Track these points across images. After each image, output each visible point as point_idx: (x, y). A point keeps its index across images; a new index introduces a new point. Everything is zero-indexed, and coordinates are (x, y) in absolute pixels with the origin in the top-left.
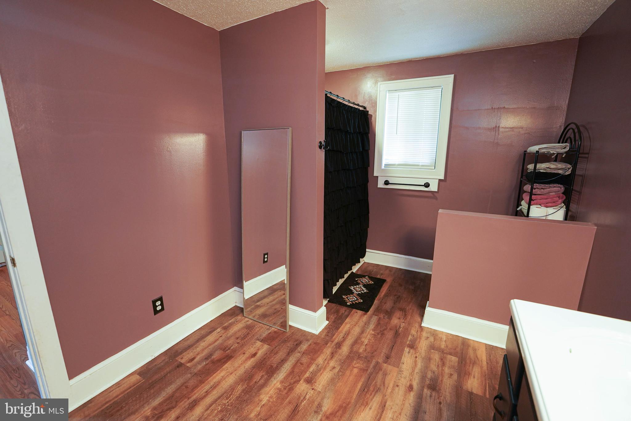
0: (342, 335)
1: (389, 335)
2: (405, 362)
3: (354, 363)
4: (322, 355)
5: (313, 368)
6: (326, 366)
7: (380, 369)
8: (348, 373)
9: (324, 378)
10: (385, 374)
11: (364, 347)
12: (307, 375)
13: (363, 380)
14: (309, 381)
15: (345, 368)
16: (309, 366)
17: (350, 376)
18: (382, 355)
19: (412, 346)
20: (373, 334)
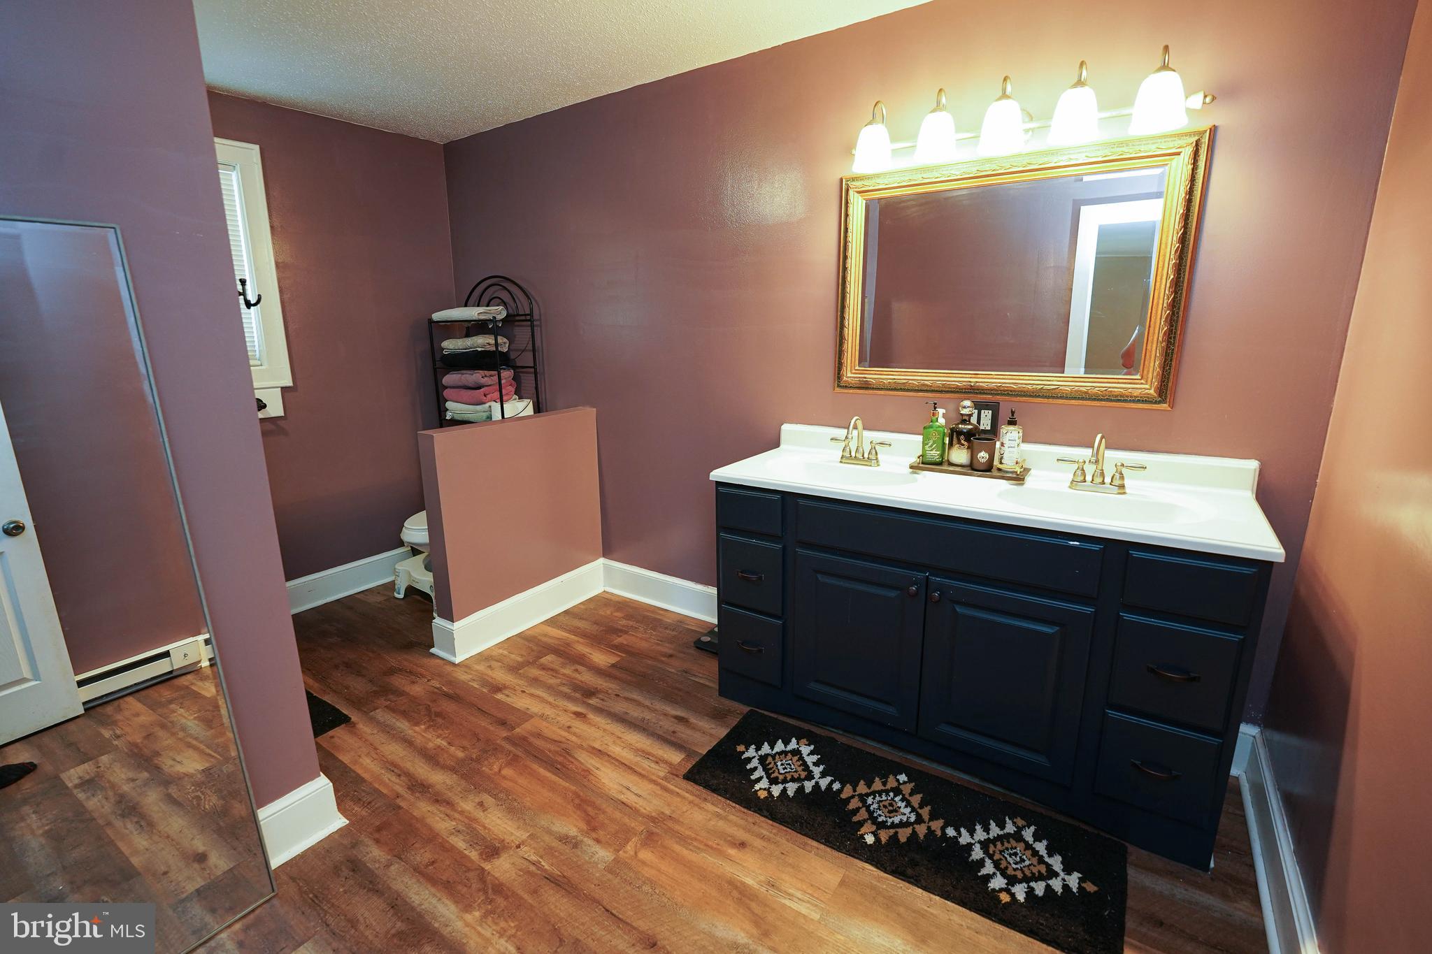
0: (388, 777)
1: (449, 707)
2: (526, 706)
3: (487, 770)
4: (429, 821)
5: (460, 843)
6: (466, 817)
7: (524, 739)
8: (506, 784)
9: (498, 823)
10: (539, 735)
11: (453, 748)
12: (474, 855)
13: (535, 766)
14: (493, 850)
15: (492, 785)
16: (447, 848)
17: (516, 783)
18: (492, 728)
19: (498, 689)
20: (428, 728)
